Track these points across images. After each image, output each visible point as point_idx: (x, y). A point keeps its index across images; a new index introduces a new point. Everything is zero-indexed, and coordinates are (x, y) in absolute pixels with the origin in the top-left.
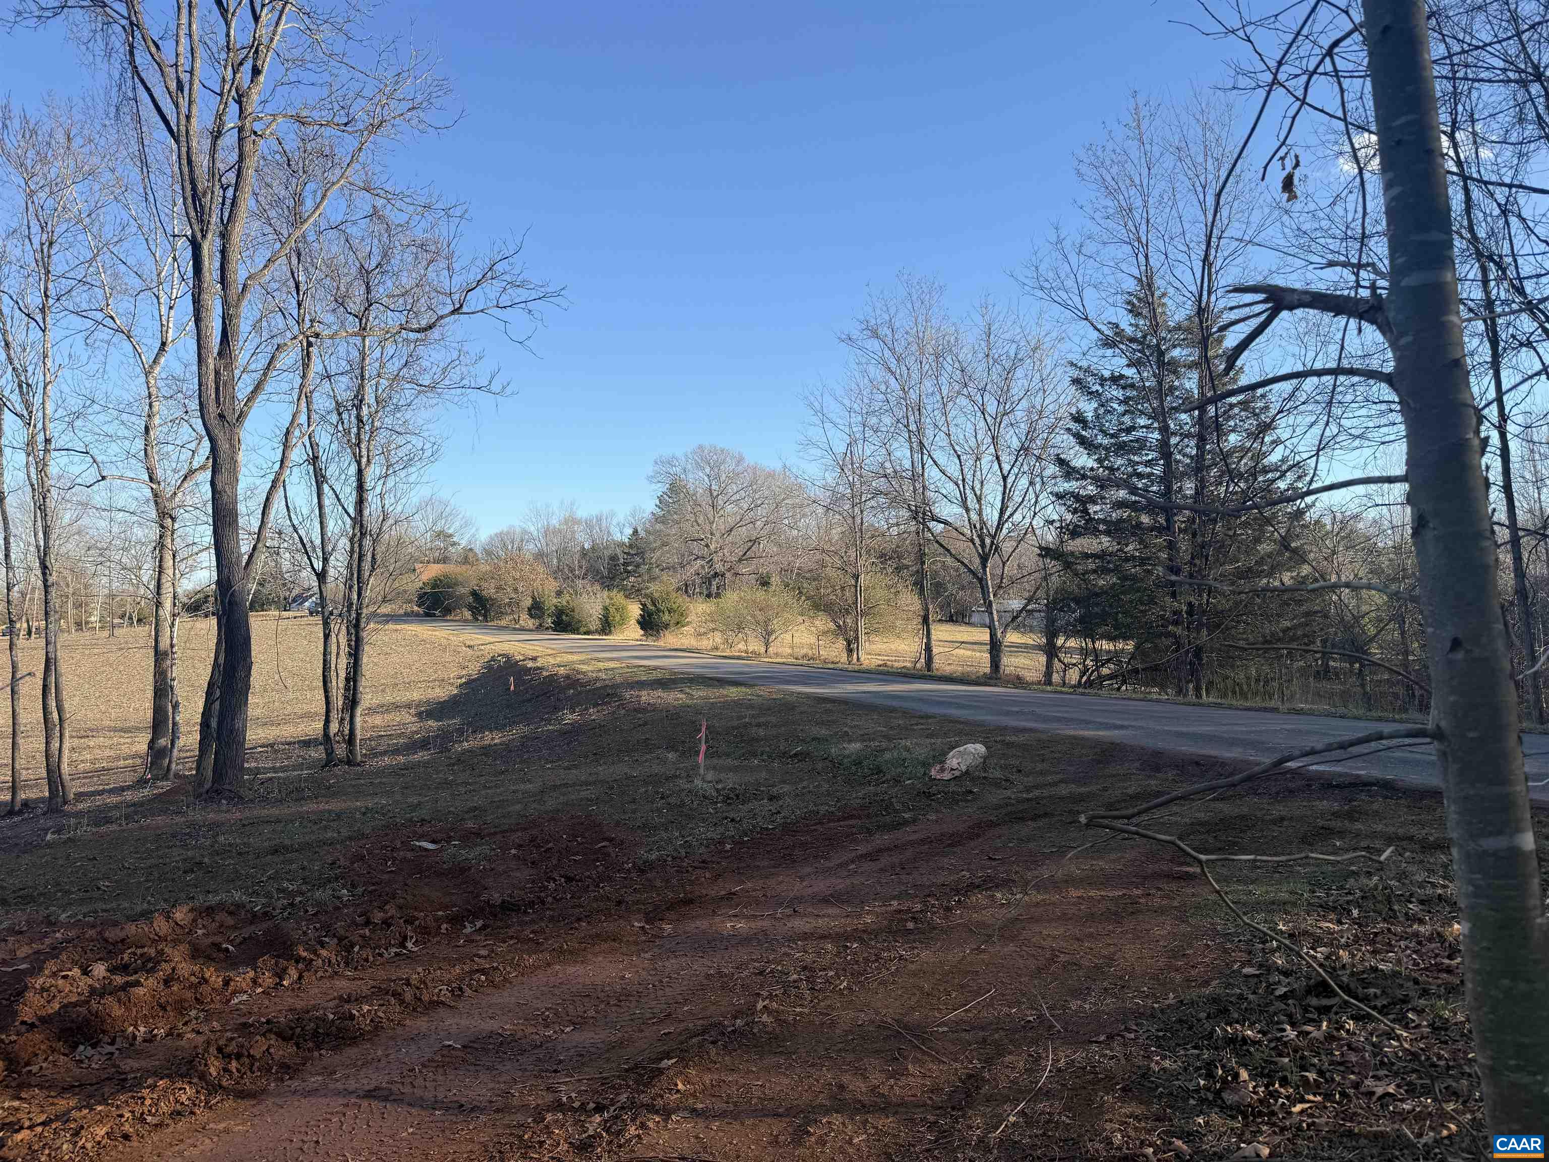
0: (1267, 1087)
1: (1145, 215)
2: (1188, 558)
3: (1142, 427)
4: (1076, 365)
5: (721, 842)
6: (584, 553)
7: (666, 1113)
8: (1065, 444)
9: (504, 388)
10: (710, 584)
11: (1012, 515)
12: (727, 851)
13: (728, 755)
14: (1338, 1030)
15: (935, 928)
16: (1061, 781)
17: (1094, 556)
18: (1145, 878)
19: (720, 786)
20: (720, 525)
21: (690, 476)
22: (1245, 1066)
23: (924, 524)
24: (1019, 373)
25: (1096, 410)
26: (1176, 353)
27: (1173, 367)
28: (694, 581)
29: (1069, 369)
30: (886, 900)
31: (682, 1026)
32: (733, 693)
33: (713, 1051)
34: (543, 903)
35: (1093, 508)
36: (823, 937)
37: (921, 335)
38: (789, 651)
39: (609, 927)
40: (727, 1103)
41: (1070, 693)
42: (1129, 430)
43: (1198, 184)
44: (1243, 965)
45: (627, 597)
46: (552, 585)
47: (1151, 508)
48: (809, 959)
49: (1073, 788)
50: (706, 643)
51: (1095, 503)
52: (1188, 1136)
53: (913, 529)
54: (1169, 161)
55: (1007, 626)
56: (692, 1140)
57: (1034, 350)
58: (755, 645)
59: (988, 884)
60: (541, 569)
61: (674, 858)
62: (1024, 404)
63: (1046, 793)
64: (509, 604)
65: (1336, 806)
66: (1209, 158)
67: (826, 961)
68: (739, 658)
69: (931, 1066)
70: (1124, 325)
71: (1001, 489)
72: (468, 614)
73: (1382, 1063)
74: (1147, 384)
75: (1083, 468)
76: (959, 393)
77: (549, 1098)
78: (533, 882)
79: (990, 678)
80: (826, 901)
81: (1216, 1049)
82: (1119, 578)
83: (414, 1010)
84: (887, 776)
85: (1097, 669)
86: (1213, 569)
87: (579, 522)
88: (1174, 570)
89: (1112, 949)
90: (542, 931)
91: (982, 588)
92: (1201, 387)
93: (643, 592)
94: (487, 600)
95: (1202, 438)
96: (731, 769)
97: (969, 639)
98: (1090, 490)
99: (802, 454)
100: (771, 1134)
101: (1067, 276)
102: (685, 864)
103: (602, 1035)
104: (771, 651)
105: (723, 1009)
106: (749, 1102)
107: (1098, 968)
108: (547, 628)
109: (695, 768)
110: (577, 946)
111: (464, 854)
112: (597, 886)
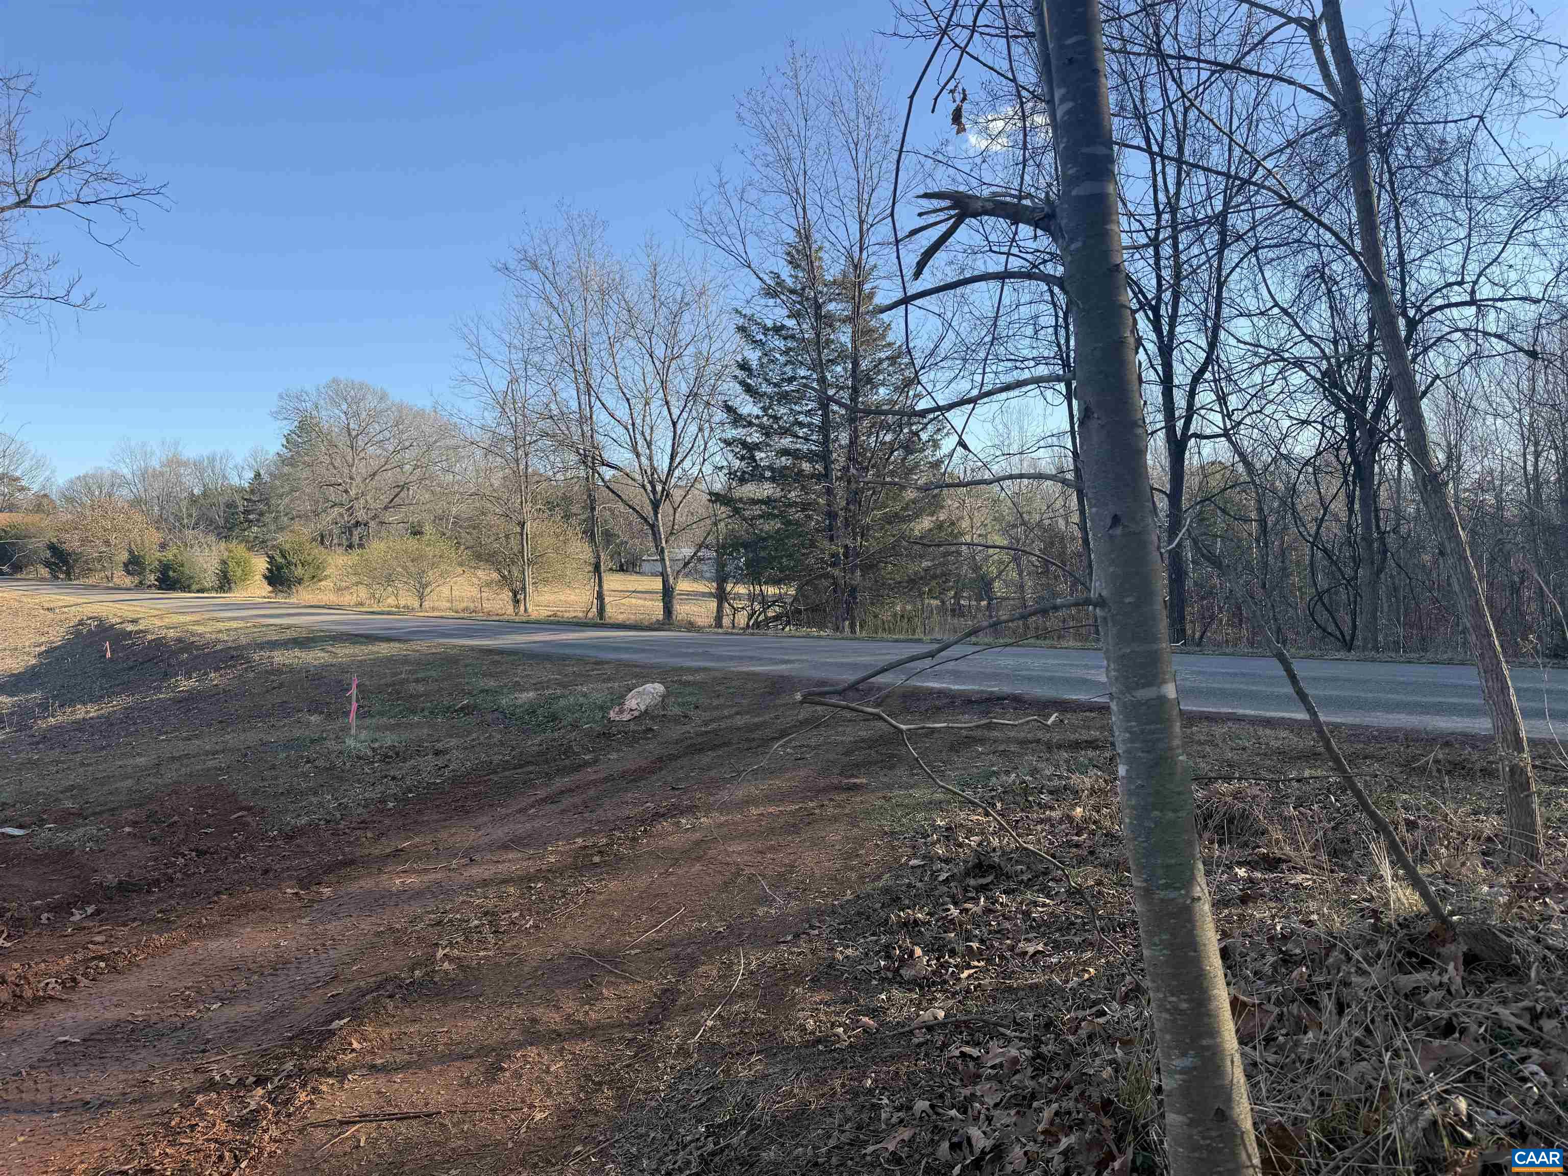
0: (938, 959)
1: (802, 166)
2: (844, 503)
3: (803, 377)
4: (740, 313)
5: (383, 801)
6: (193, 500)
7: (341, 1074)
8: (732, 390)
9: (87, 299)
10: (351, 535)
11: (682, 461)
12: (389, 810)
13: (381, 714)
14: (993, 904)
15: (621, 859)
16: (737, 713)
17: (760, 502)
18: (819, 791)
19: (376, 745)
20: (361, 469)
21: (324, 413)
22: (918, 944)
23: (594, 468)
24: (686, 317)
25: (760, 358)
26: (832, 306)
27: (829, 321)
28: (331, 531)
29: (733, 316)
30: (569, 839)
31: (352, 985)
32: (384, 649)
33: (390, 1005)
34: (171, 880)
35: (759, 455)
36: (505, 882)
37: (584, 270)
38: (449, 605)
39: (257, 896)
40: (410, 1054)
41: (740, 634)
42: (791, 380)
43: (850, 140)
44: (909, 859)
45: (249, 549)
46: (154, 537)
47: (811, 457)
48: (490, 904)
49: (747, 719)
50: (348, 599)
51: (760, 450)
52: (873, 1013)
53: (583, 474)
54: (824, 113)
55: (679, 572)
56: (373, 1096)
57: (701, 294)
58: (408, 599)
59: (671, 813)
60: (138, 517)
61: (328, 822)
62: (691, 349)
63: (723, 725)
64: (99, 559)
65: (975, 719)
66: (861, 115)
67: (509, 903)
68: (389, 613)
69: (625, 987)
70: (785, 276)
71: (672, 435)
72: (44, 572)
73: (1031, 927)
74: (806, 336)
75: (749, 415)
76: (626, 334)
77: (198, 1080)
78: (156, 859)
79: (663, 624)
80: (505, 847)
81: (892, 933)
82: (783, 523)
83: (14, 1009)
84: (564, 723)
85: (764, 611)
86: (866, 514)
87: (186, 464)
88: (831, 515)
89: (792, 857)
90: (173, 909)
91: (654, 534)
92: (854, 341)
93: (269, 543)
94: (69, 554)
95: (855, 390)
96: (387, 728)
97: (640, 588)
98: (756, 437)
99: (456, 391)
100: (462, 1077)
101: (730, 221)
102: (341, 826)
103: (257, 1007)
104: (426, 604)
105: (398, 963)
106: (435, 1049)
107: (781, 875)
108: (150, 586)
109: (346, 729)
110: (219, 919)
111: (62, 838)
112: (237, 856)
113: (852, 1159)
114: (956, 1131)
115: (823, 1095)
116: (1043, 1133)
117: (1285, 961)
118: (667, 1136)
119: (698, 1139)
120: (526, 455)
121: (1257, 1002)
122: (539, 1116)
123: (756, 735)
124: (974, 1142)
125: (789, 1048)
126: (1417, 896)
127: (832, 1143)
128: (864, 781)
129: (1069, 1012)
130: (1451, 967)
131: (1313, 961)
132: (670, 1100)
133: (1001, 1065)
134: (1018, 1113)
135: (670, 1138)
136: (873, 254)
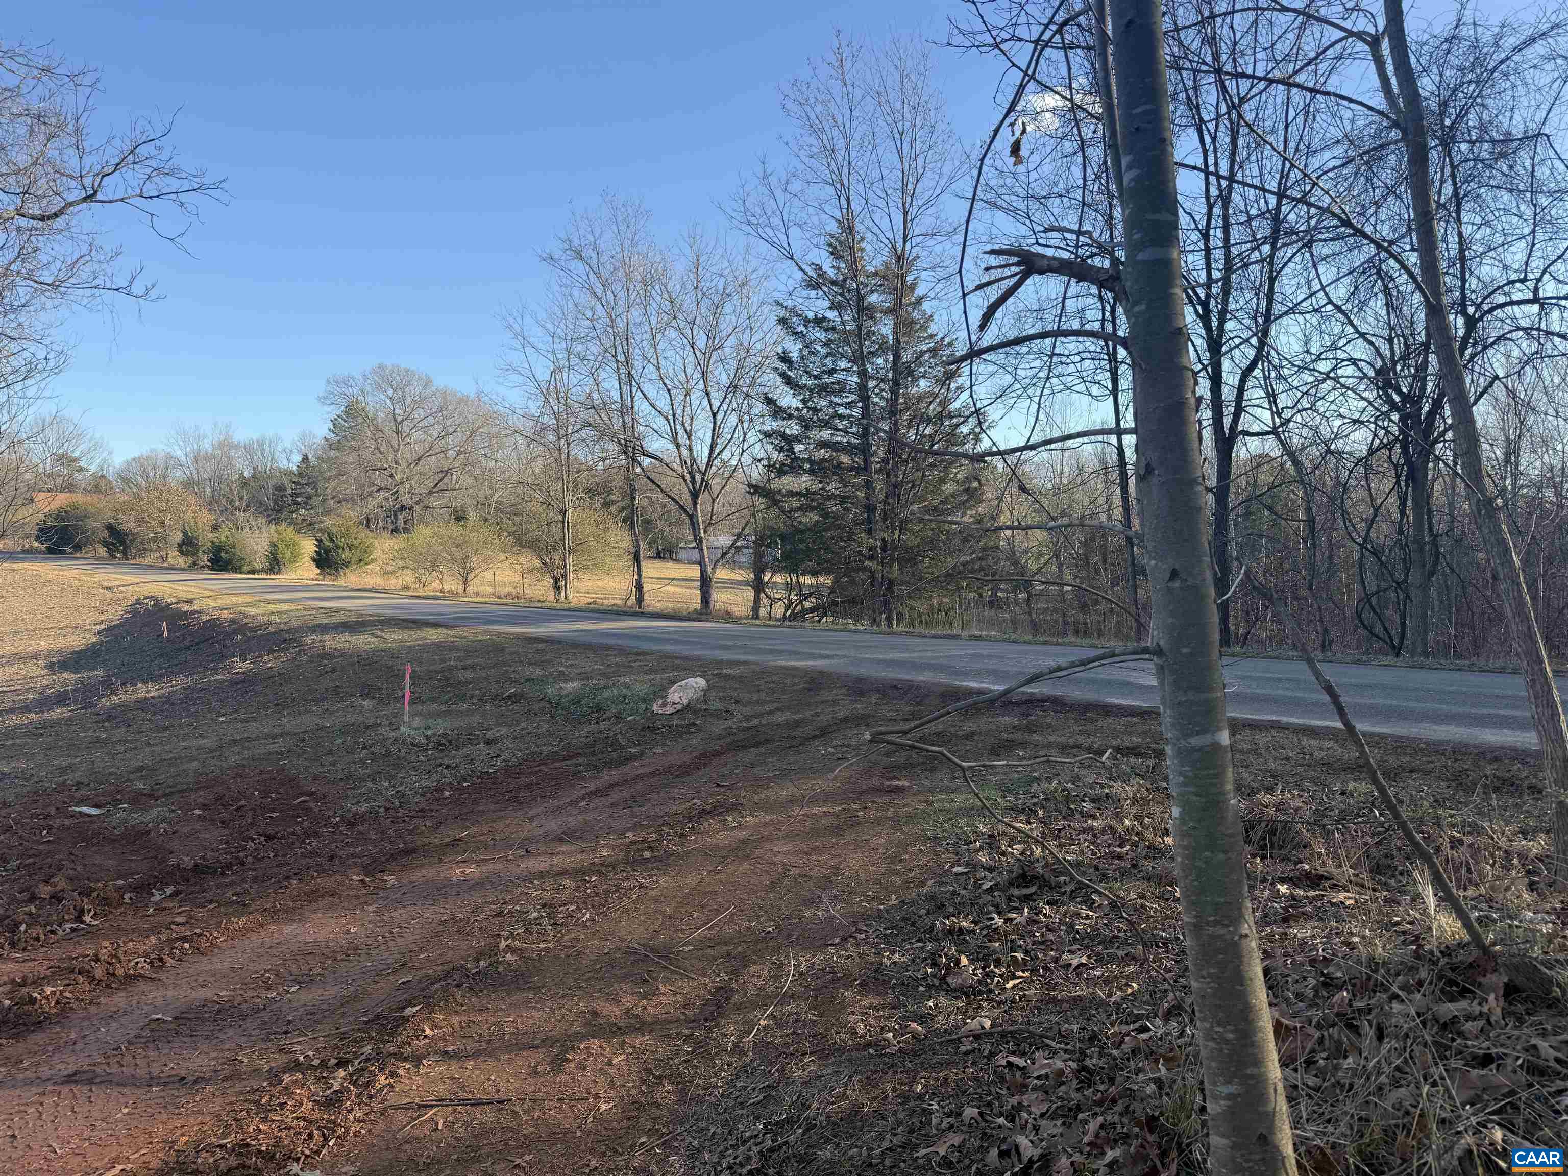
0: (983, 968)
1: (847, 157)
2: (882, 496)
3: (843, 370)
4: (782, 305)
5: (439, 790)
6: (244, 483)
7: (417, 1060)
8: (772, 382)
9: (148, 290)
10: (396, 519)
11: (721, 452)
12: (446, 799)
13: (433, 700)
14: (1037, 914)
15: (671, 855)
16: (778, 709)
17: (799, 494)
18: (861, 793)
19: (429, 733)
20: (406, 453)
21: (370, 398)
22: (963, 953)
23: (634, 460)
24: (728, 308)
25: (801, 350)
26: (874, 298)
27: (871, 312)
28: (376, 515)
29: (775, 308)
30: (620, 833)
31: (421, 973)
32: (433, 635)
33: (459, 994)
34: (243, 864)
35: (798, 448)
36: (560, 874)
37: (627, 260)
38: (490, 590)
39: (328, 882)
40: (480, 1042)
41: (778, 627)
42: (831, 372)
43: (895, 130)
44: (953, 866)
45: (297, 532)
46: (206, 518)
47: (849, 449)
48: (547, 896)
49: (788, 715)
50: (394, 583)
51: (799, 442)
52: (921, 1019)
53: (622, 463)
54: (870, 104)
55: (717, 562)
56: (448, 1081)
57: (743, 285)
58: (452, 584)
59: (717, 810)
60: (192, 499)
61: (387, 809)
62: (732, 341)
63: (764, 721)
64: (155, 540)
65: (1016, 722)
66: (906, 105)
67: (566, 895)
68: (435, 598)
69: (680, 983)
70: (826, 268)
71: (711, 425)
72: (102, 551)
73: (1075, 939)
74: (848, 328)
75: (789, 408)
76: (668, 324)
77: (284, 1059)
78: (227, 842)
79: (701, 614)
80: (559, 839)
81: (937, 940)
82: (821, 516)
83: (108, 986)
84: (608, 714)
85: (801, 602)
86: (905, 506)
87: (237, 447)
88: (870, 508)
89: (837, 859)
90: (247, 892)
91: (692, 524)
92: (895, 333)
93: (317, 526)
94: (126, 535)
95: (896, 383)
96: (439, 714)
97: (677, 576)
98: (794, 429)
99: (501, 380)
100: (529, 1066)
101: (773, 212)
102: (400, 814)
103: (332, 991)
104: (470, 589)
105: (463, 953)
106: (502, 1038)
107: (827, 878)
108: (203, 567)
109: (398, 714)
110: (291, 904)
111: (137, 817)
112: (303, 842)
113: (904, 1161)
114: (1005, 1138)
115: (875, 1098)
116: (1089, 1144)
117: (1325, 985)
118: (726, 1131)
119: (756, 1136)
120: (568, 444)
121: (1298, 1025)
122: (604, 1107)
123: (798, 732)
124: (1022, 1150)
125: (841, 1050)
126: (1459, 924)
127: (886, 1145)
128: (906, 783)
129: (1113, 1026)
130: (1492, 997)
131: (1354, 985)
132: (729, 1096)
133: (1047, 1076)
134: (1064, 1124)
135: (730, 1133)
136: (917, 245)
